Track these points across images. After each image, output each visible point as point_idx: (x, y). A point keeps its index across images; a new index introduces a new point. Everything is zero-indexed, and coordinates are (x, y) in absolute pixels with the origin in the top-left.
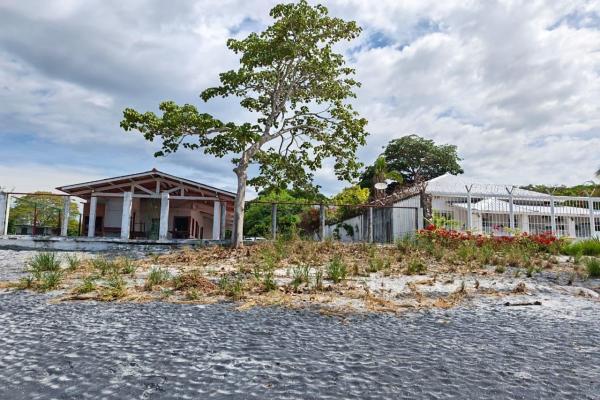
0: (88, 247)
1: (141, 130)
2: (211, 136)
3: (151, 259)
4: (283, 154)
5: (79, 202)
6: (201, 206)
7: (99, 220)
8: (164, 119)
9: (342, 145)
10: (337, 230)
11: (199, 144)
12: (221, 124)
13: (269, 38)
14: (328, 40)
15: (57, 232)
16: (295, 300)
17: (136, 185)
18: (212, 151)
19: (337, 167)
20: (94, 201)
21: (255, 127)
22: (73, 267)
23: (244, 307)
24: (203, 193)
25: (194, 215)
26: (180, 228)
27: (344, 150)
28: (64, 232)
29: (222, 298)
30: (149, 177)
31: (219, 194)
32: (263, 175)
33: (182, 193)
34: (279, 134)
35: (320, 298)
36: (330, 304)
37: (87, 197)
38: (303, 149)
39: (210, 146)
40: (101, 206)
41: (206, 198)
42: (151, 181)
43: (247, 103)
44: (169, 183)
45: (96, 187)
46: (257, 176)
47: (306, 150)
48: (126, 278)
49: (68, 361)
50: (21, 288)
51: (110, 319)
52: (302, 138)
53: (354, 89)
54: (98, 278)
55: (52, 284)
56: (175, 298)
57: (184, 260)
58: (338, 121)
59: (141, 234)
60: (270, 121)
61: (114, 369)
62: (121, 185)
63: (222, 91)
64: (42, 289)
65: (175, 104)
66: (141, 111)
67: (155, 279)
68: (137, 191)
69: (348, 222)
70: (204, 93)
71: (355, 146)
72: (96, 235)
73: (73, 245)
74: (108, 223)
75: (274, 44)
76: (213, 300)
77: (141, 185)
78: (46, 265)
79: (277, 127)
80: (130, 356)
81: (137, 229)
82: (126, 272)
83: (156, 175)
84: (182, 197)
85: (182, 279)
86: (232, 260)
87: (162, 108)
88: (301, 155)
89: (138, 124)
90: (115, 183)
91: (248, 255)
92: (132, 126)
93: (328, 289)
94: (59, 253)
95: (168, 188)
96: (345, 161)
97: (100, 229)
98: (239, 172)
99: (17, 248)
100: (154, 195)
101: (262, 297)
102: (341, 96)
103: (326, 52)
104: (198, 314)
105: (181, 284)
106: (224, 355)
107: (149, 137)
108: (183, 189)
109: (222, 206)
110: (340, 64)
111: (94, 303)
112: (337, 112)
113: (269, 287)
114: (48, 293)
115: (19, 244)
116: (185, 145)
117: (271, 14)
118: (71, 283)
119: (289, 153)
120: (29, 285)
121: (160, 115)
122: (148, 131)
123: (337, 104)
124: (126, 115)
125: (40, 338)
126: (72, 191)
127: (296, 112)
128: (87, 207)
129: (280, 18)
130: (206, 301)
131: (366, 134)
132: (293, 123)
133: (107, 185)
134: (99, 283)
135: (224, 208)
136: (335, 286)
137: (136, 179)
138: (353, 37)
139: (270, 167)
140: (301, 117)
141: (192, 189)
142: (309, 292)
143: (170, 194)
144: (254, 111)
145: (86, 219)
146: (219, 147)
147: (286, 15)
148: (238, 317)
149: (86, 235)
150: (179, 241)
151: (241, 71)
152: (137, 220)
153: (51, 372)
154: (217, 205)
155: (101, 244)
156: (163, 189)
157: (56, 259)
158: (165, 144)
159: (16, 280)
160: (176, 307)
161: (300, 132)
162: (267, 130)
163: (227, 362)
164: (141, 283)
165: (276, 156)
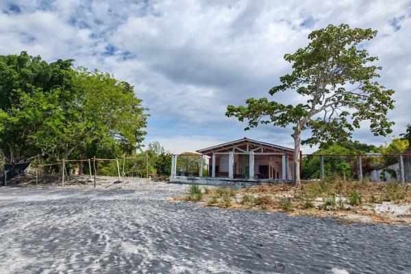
0: (212, 182)
1: (236, 116)
2: (278, 115)
3: (245, 189)
4: (327, 121)
5: (207, 158)
6: (275, 158)
7: (217, 168)
8: (249, 108)
9: (374, 110)
10: (383, 174)
11: (270, 120)
12: (284, 107)
13: (310, 50)
14: (353, 43)
15: (197, 174)
16: (323, 214)
17: (235, 147)
18: (279, 123)
19: (372, 126)
20: (214, 157)
21: (305, 106)
22: (207, 192)
23: (291, 215)
24: (275, 150)
25: (271, 164)
26: (263, 172)
27: (377, 114)
28: (201, 174)
29: (281, 210)
30: (242, 142)
31: (285, 150)
32: (315, 136)
33: (262, 150)
34: (322, 109)
35: (340, 214)
36: (346, 218)
37: (211, 155)
38: (342, 116)
39: (277, 121)
40: (218, 160)
41: (277, 154)
42: (244, 144)
43: (301, 91)
44: (254, 145)
45: (215, 149)
46: (310, 137)
47: (345, 117)
48: (232, 198)
49: (210, 227)
50: (187, 200)
51: (225, 215)
52: (342, 109)
53: (377, 71)
54: (218, 197)
55: (199, 199)
56: (255, 208)
57: (263, 191)
58: (369, 95)
59: (239, 176)
60: (316, 100)
61: (227, 231)
62: (227, 148)
63: (282, 88)
64: (195, 201)
65: (255, 99)
66: (236, 106)
67: (246, 199)
68: (236, 150)
69: (390, 167)
70: (271, 91)
71: (385, 111)
72: (216, 176)
73: (205, 182)
74: (222, 170)
75: (313, 54)
76: (275, 210)
77: (239, 147)
78: (195, 191)
79: (321, 104)
80: (233, 228)
81: (238, 173)
82: (232, 195)
83: (246, 141)
84: (262, 153)
85: (259, 199)
86: (292, 191)
87: (247, 102)
88: (341, 121)
89: (235, 113)
90: (225, 147)
91: (302, 189)
92: (232, 114)
93: (349, 209)
94: (200, 186)
95: (254, 148)
96: (379, 121)
97: (218, 173)
98: (295, 136)
99: (180, 183)
100: (246, 153)
101: (303, 211)
102: (367, 77)
103: (352, 50)
104: (267, 216)
105: (259, 202)
106: (275, 232)
107: (241, 119)
108: (262, 148)
109: (286, 158)
110: (365, 56)
111: (218, 208)
112: (367, 87)
113: (309, 206)
114: (198, 203)
115: (181, 181)
116: (263, 122)
117: (309, 38)
118: (207, 199)
119: (331, 121)
120: (190, 199)
121: (246, 106)
122: (241, 116)
123: (365, 83)
124: (228, 109)
125: (198, 219)
126: (204, 152)
127: (336, 92)
128: (211, 160)
129: (315, 39)
130: (271, 211)
131: (392, 101)
132: (333, 100)
133: (220, 148)
134: (219, 200)
135: (288, 159)
136: (354, 208)
137: (235, 144)
138: (372, 38)
139: (319, 131)
140: (340, 95)
141: (268, 148)
142: (334, 210)
143: (255, 152)
144: (306, 95)
145: (211, 167)
146: (283, 121)
147: (319, 36)
148: (287, 219)
149: (211, 176)
150: (261, 180)
151: (294, 73)
152: (237, 168)
153: (204, 229)
154: (284, 157)
155: (218, 181)
156: (250, 149)
157: (199, 188)
158: (250, 122)
159: (184, 196)
160: (255, 212)
161: (340, 104)
162: (313, 107)
163: (276, 234)
164: (239, 201)
165: (323, 123)
